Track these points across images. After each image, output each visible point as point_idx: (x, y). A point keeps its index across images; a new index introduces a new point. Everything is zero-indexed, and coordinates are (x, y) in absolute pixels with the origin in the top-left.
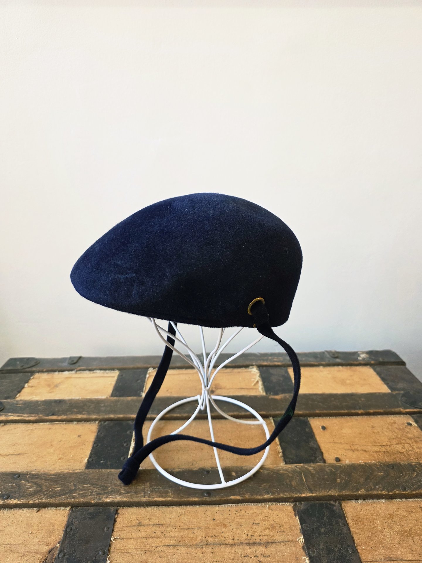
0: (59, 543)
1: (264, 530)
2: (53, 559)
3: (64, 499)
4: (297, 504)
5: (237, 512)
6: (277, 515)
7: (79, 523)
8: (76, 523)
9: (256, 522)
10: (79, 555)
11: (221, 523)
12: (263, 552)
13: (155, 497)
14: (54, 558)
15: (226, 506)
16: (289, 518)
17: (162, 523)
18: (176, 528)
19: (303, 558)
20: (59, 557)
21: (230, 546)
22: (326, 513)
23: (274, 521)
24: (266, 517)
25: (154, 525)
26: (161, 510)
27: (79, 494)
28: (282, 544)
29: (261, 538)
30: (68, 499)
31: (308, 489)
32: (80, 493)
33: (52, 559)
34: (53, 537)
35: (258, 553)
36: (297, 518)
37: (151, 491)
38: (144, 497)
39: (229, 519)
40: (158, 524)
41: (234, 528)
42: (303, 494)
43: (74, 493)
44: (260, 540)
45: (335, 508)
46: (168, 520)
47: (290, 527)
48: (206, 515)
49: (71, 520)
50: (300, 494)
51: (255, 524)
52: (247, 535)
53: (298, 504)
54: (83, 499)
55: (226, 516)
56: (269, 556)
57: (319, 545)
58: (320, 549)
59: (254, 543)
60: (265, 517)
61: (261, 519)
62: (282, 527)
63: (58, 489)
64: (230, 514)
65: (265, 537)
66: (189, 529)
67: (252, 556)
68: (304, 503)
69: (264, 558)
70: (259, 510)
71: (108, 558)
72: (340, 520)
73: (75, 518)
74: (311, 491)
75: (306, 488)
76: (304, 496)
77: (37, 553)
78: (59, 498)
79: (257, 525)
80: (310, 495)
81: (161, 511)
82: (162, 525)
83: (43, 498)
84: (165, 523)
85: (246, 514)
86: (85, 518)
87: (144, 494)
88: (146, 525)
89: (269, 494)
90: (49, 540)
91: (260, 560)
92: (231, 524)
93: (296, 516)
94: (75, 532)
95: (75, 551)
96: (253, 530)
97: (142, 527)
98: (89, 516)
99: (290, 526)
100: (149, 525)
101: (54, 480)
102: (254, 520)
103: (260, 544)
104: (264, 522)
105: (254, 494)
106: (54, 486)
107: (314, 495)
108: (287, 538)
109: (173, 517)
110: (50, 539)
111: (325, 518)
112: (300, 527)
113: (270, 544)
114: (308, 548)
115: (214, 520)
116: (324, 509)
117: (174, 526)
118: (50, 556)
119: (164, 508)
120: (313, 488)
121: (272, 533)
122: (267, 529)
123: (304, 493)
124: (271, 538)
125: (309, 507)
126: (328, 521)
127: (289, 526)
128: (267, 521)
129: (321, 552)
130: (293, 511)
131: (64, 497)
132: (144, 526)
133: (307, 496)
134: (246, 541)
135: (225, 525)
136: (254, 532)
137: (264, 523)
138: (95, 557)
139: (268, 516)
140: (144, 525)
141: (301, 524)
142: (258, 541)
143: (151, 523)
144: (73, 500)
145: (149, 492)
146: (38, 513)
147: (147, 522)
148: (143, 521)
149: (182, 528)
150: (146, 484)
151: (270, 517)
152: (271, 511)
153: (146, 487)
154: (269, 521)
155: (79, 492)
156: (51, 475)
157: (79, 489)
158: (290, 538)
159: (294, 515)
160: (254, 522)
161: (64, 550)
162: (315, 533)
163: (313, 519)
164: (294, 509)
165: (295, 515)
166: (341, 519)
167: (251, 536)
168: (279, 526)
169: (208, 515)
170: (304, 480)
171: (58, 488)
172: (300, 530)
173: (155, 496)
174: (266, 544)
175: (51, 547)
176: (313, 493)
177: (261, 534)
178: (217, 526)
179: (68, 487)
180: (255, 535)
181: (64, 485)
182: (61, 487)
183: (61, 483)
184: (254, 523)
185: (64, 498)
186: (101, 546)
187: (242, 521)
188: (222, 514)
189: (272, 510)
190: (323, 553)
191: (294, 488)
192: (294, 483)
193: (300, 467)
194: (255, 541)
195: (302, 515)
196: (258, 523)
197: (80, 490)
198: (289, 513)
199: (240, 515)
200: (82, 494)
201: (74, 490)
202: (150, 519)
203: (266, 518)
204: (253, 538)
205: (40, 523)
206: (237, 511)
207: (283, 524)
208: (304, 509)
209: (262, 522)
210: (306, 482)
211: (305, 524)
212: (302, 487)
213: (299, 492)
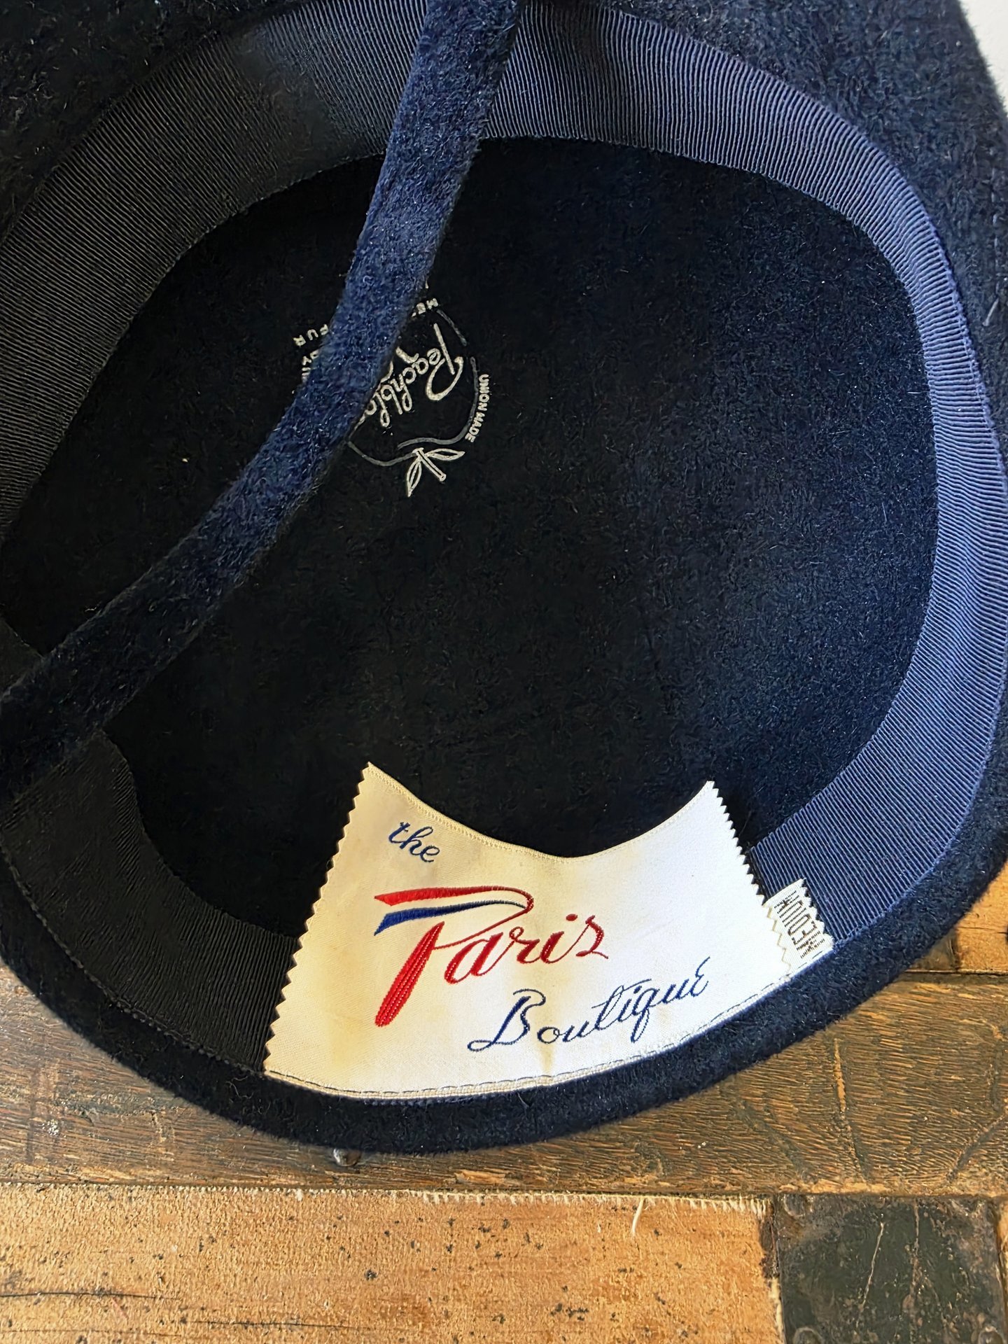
4: (781, 1207)
5: (489, 1235)
6: (680, 1266)
9: (574, 1299)
11: (405, 1298)
13: (80, 1163)
15: (437, 1200)
16: (734, 1290)
17: (124, 1285)
18: (184, 1321)
22: (917, 1273)
23: (658, 1299)
24: (625, 1271)
25: (80, 1295)
26: (121, 1206)
31: (852, 1150)
36: (774, 1294)
37: (67, 1125)
38: (30, 1160)
39: (441, 1277)
40: (102, 1293)
41: (463, 1329)
42: (823, 1181)
45: (965, 1245)
46: (151, 1265)
48: (337, 1247)
50: (807, 1181)
51: (564, 1315)
53: (786, 1209)
55: (429, 1254)
60: (620, 1271)
61: (596, 1281)
64: (449, 1249)
66: (246, 1325)
68: (817, 1203)
70: (593, 1228)
72: (981, 1319)
74: (865, 1163)
75: (846, 1147)
76: (826, 1189)
80: (861, 1186)
81: (120, 1212)
82: (122, 1296)
84: (136, 1286)
85: (529, 1248)
87: (30, 1138)
88: (43, 1293)
89: (652, 1167)
92: (449, 1307)
93: (767, 1274)
97: (21, 1304)
100: (60, 1293)
102: (565, 1289)
104: (610, 1302)
105: (578, 1163)
107: (877, 1188)
109: (174, 1249)
111: (909, 1301)
115: (371, 1275)
116: (912, 1246)
117: (176, 1304)
119: (134, 1194)
123: (830, 1177)
125: (839, 1232)
126: (920, 1322)
128: (626, 1298)
132: (34, 1299)
133: (844, 1191)
135: (421, 1313)
137: (611, 1309)
139: (631, 1270)
140: (31, 1294)
141: (789, 1331)
143: (66, 1284)
145: (54, 1129)
147: (45, 1275)
148: (27, 1267)
149: (213, 1317)
150: (42, 1078)
151: (641, 1277)
152: (650, 1238)
153: (40, 1095)
154: (635, 1296)
159: (759, 1270)
160: (564, 1299)
163: (848, 1302)
164: (768, 1233)
165: (764, 1270)
166: (986, 1313)
168: (680, 1331)
169: (342, 1248)
170: (842, 1094)
173: (85, 1157)
176: (873, 1180)
178: (384, 1317)
184: (559, 1308)
187: (508, 1291)
188: (413, 1245)
189: (656, 1232)
191: (783, 1136)
192: (785, 1107)
195: (802, 1277)
196: (581, 1311)
198: (736, 1259)
199: (498, 1256)
202: (63, 1257)
203: (621, 1278)
206: (486, 1227)
207: (703, 1318)
208: (815, 1243)
209: (603, 1300)
210: (848, 1105)
211: (806, 1329)
212: (824, 1137)
213: (805, 1170)
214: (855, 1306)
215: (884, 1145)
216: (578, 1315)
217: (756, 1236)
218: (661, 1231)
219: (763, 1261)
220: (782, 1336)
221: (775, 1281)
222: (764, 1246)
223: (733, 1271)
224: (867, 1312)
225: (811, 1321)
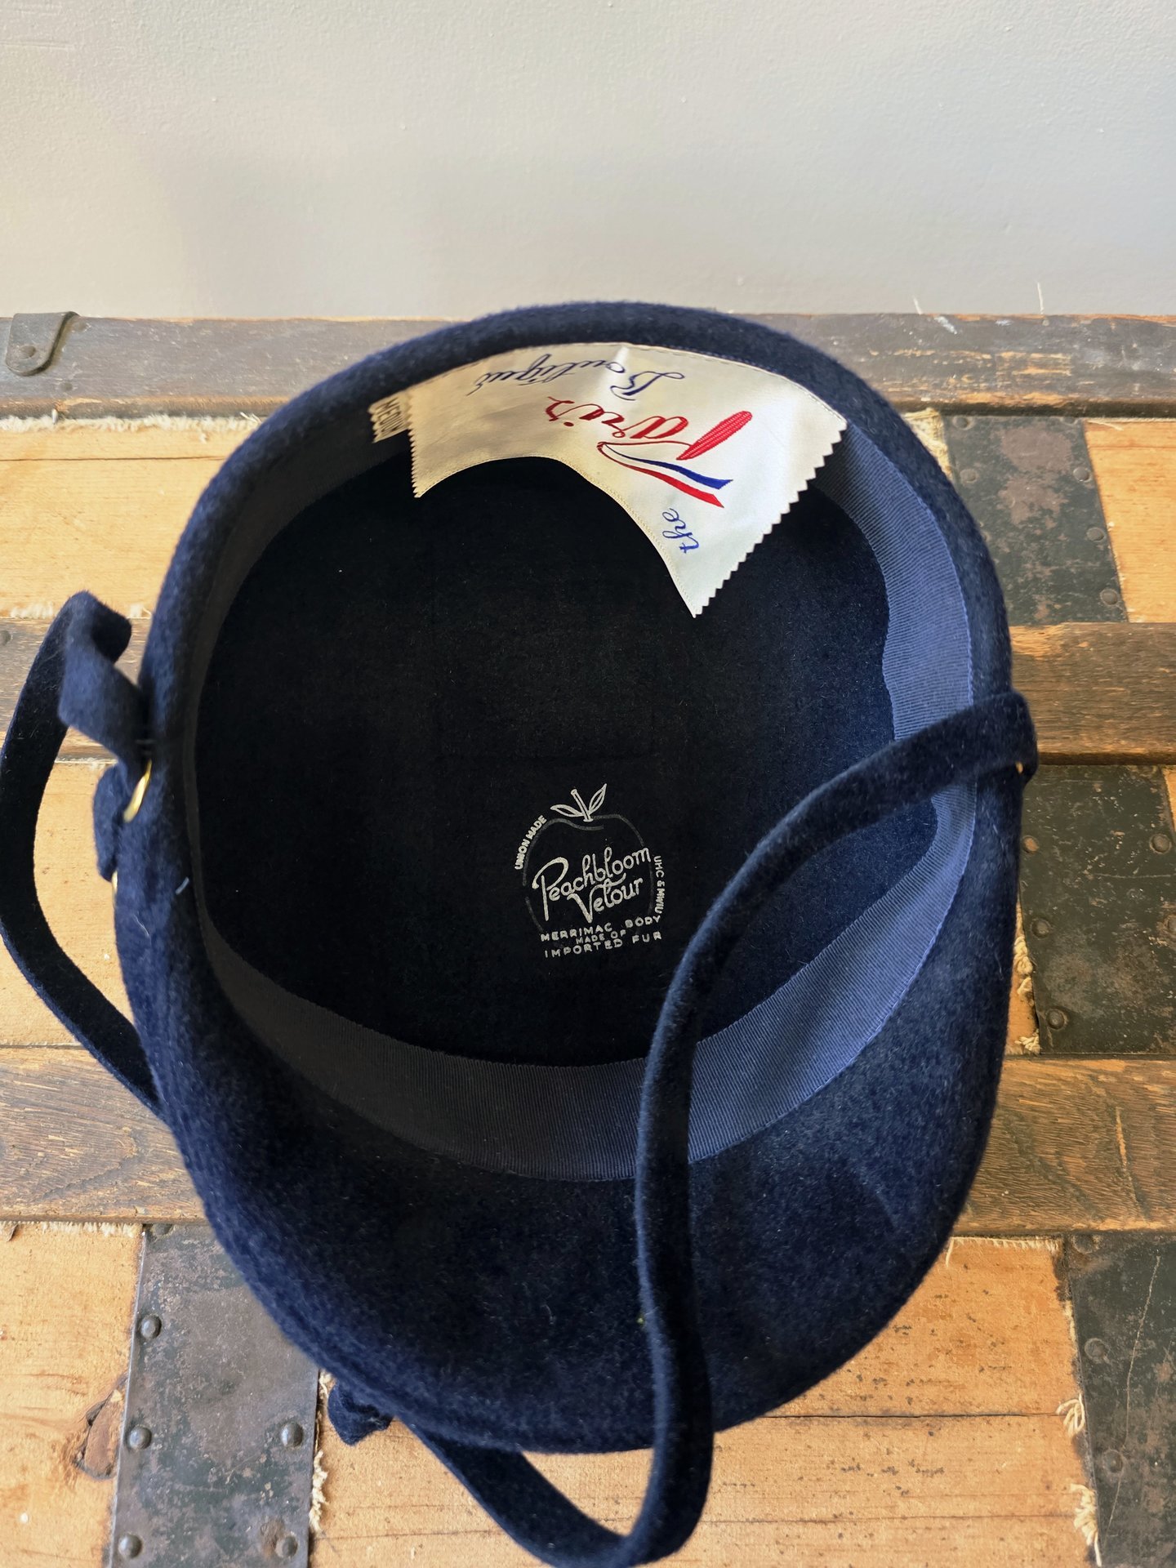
0: (120, 1385)
1: (930, 1357)
2: (110, 1454)
3: (105, 1206)
4: (1071, 1245)
6: (987, 1293)
7: (186, 1303)
8: (169, 1305)
10: (203, 1444)
12: (920, 1452)
14: (111, 1446)
16: (1034, 1310)
19: (1074, 1488)
20: (129, 1449)
21: (791, 1425)
23: (970, 1318)
24: (940, 1297)
27: (161, 1181)
28: (996, 1421)
29: (913, 1391)
30: (117, 1203)
31: (1133, 1195)
32: (164, 1176)
33: (103, 1450)
34: (93, 1359)
35: (897, 1459)
36: (1068, 1312)
42: (1108, 1220)
43: (141, 1179)
44: (910, 1400)
47: (1035, 1352)
49: (151, 1286)
50: (1095, 1221)
52: (859, 1377)
53: (1076, 1247)
54: (181, 1208)
56: (941, 1471)
57: (1143, 1439)
58: (1144, 1455)
59: (886, 1416)
60: (937, 1297)
62: (1000, 1348)
63: (72, 1152)
65: (931, 1392)
67: (875, 1469)
68: (1101, 1242)
69: (919, 1477)
71: (316, 1461)
73: (166, 1281)
74: (1144, 1204)
75: (1128, 1192)
76: (1111, 1227)
77: (43, 1422)
78: (82, 1197)
79: (900, 1333)
80: (1142, 1224)
83: (16, 1195)
86: (206, 1283)
90: (79, 1367)
91: (904, 1488)
93: (1061, 1298)
94: (176, 1345)
95: (185, 1422)
96: (882, 1359)
98: (221, 1273)
99: (1034, 1343)
101: (47, 1107)
103: (908, 1418)
104: (930, 1321)
106: (51, 1137)
107: (1155, 1226)
108: (1016, 1399)
110: (78, 1363)
112: (1076, 1351)
113: (948, 1422)
114: (1098, 1450)
118: (93, 1440)
120: (1155, 1191)
121: (956, 1375)
122: (942, 1357)
123: (1114, 1216)
124: (952, 1397)
125: (1121, 1264)
127: (1030, 1346)
128: (943, 1318)
129: (1147, 1469)
130: (1052, 1277)
131: (100, 1194)
133: (1127, 1228)
134: (856, 1407)
136: (886, 1366)
137: (931, 1326)
138: (268, 1452)
139: (946, 1296)
141: (1081, 1341)
142: (898, 1405)
144: (141, 1211)
146: (15, 1242)
151: (954, 1300)
152: (961, 1269)
154: (950, 1316)
155: (161, 1171)
156: (28, 1076)
157: (157, 1157)
158: (1030, 1397)
159: (1054, 1295)
161: (142, 1418)
162: (1134, 1385)
163: (1131, 1318)
164: (1061, 1266)
165: (1059, 1295)
167: (875, 1380)
168: (989, 1342)
170: (1123, 1151)
171: (71, 1147)
172: (1073, 1364)
174: (934, 1420)
175: (93, 1400)
176: (1152, 1219)
177: (913, 1375)
179: (109, 1145)
180: (889, 1379)
181: (89, 1133)
182: (84, 1143)
183: (81, 1125)
185: (102, 1199)
186: (285, 1409)
189: (966, 1267)
190: (1152, 1473)
191: (1074, 1186)
192: (1074, 1163)
193: (1113, 1080)
194: (888, 1404)
195: (1091, 1298)
196: (905, 1328)
197: (163, 1163)
198: (1034, 1287)
200: (174, 1181)
201: (140, 1159)
203: (938, 1302)
204: (883, 1392)
205: (31, 1291)
207: (1008, 1333)
208: (1101, 1273)
209: (924, 1320)
210: (1129, 1160)
211: (1096, 1339)
212: (1109, 1186)
213: (1094, 1212)
214: (1136, 1321)
215: (1161, 1191)
216: (904, 1331)
217: (1050, 1268)
218: (969, 1266)
219: (1058, 1288)
220: (1076, 1345)
221: (1068, 1304)
222: (1058, 1276)
223: (1032, 1296)
224: (1146, 1326)
225: (1098, 1333)
